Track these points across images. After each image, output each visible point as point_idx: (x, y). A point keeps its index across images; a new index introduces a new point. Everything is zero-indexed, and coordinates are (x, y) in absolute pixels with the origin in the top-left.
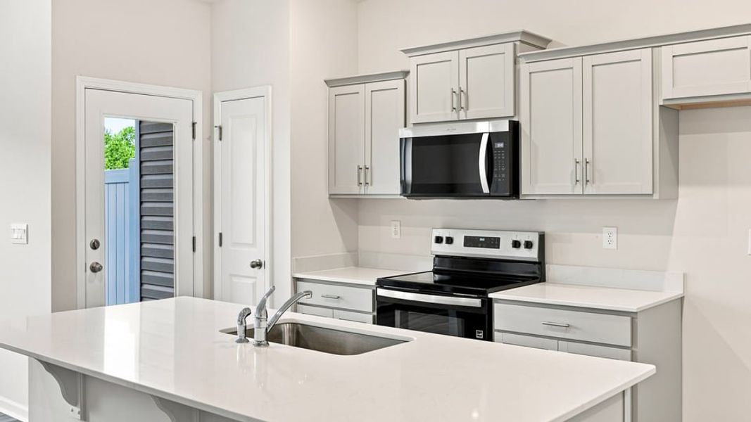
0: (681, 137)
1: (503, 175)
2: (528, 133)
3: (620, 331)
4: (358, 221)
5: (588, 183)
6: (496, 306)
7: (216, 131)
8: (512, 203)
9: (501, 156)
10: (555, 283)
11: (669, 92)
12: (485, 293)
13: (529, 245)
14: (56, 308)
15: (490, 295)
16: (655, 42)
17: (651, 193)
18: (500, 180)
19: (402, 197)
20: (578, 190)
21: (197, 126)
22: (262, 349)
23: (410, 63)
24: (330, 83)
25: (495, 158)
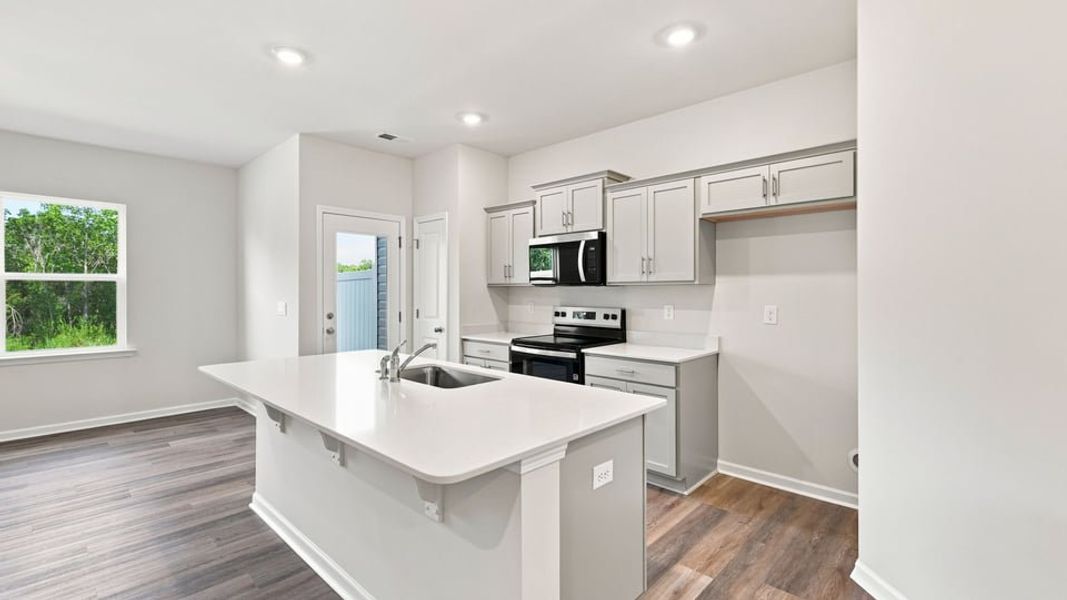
0: (717, 242)
1: (594, 270)
2: (611, 239)
3: (668, 376)
4: (508, 302)
5: (651, 274)
6: (586, 358)
7: (415, 242)
8: (601, 288)
9: (593, 256)
10: (632, 343)
11: (705, 209)
12: (580, 349)
13: (614, 317)
14: (302, 353)
15: (583, 351)
16: (696, 174)
17: (694, 280)
18: (592, 272)
19: (531, 285)
20: (644, 279)
21: (402, 240)
22: (396, 384)
23: (537, 195)
24: (488, 210)
25: (589, 257)
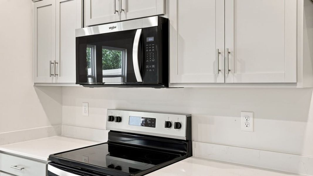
2: (175, 28)
4: (61, 103)
5: (230, 72)
9: (152, 49)
13: (178, 126)
17: (296, 82)
18: (150, 70)
19: (78, 85)
20: (220, 79)
25: (147, 50)
